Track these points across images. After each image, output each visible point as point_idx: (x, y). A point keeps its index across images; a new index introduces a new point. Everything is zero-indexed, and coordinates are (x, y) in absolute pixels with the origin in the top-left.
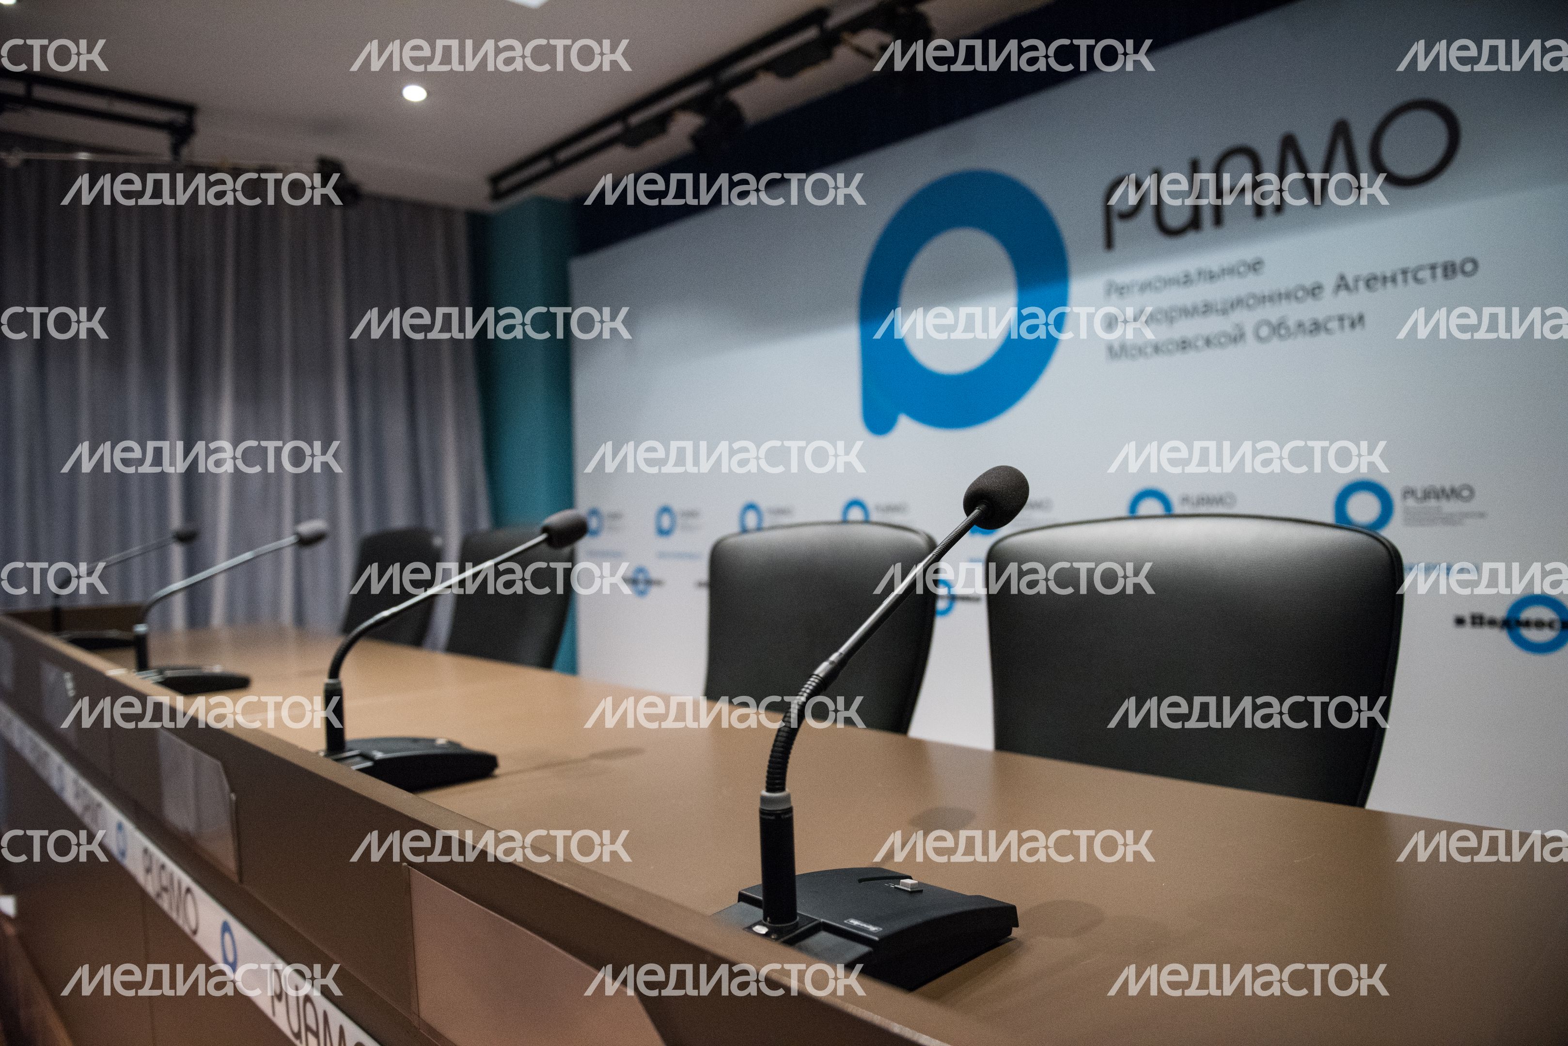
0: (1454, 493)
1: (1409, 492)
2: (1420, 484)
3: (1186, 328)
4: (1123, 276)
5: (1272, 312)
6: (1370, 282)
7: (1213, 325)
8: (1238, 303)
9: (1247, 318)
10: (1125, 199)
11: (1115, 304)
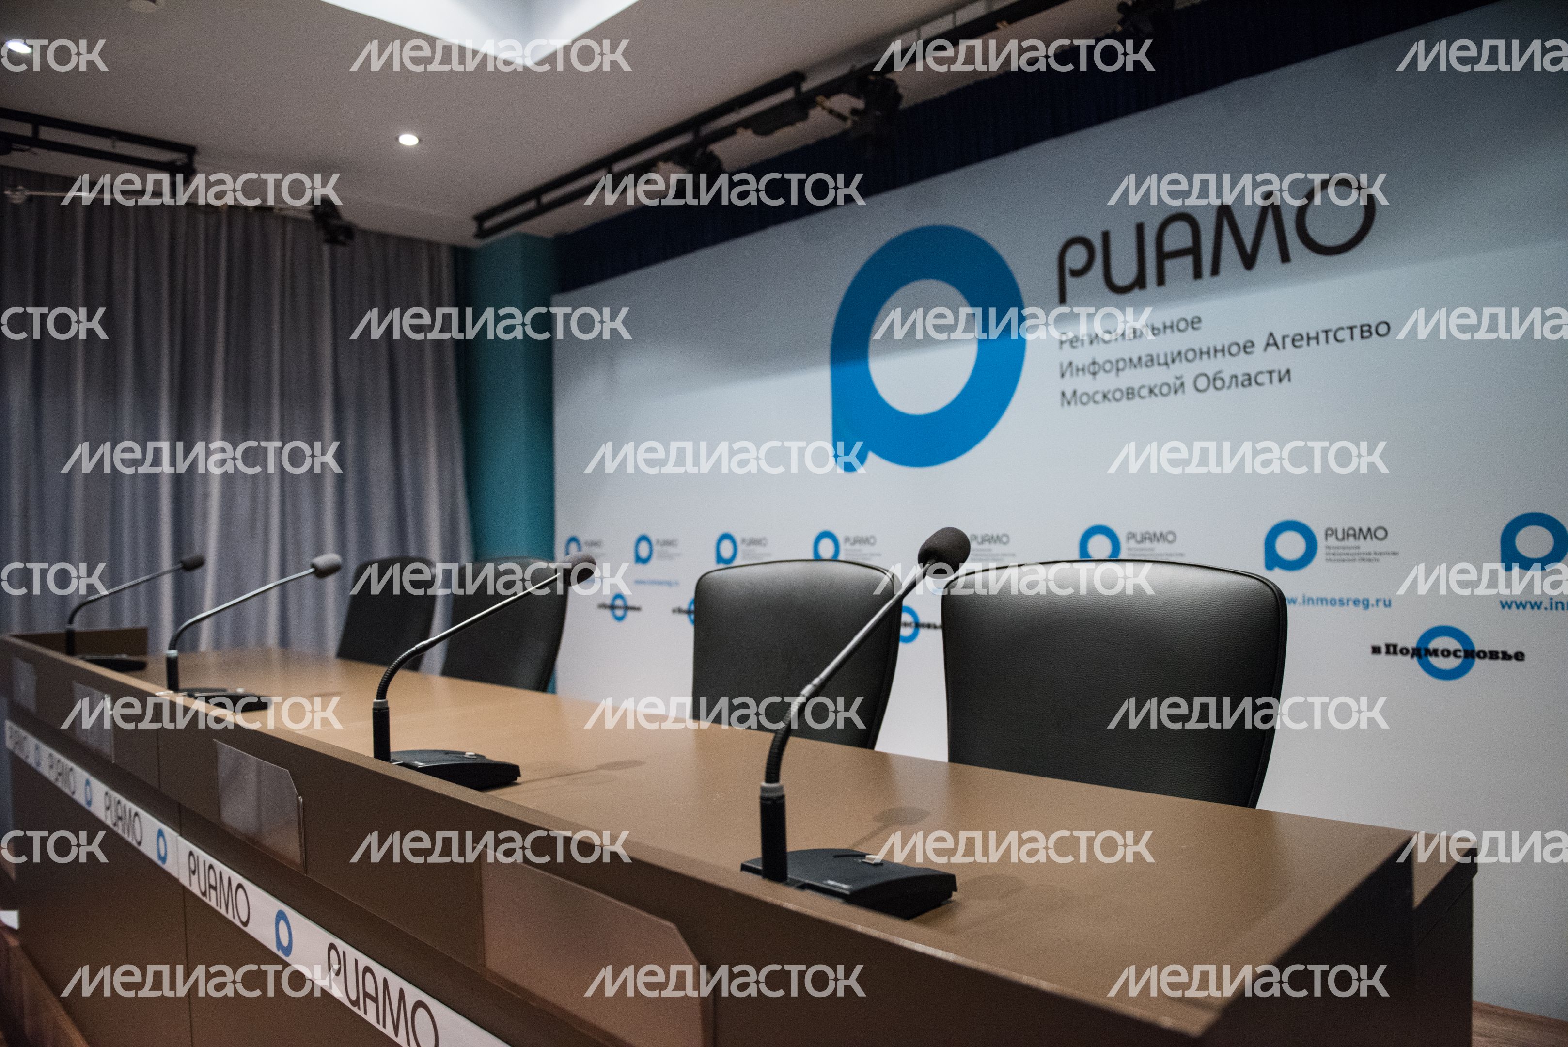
0: (1370, 534)
1: (1330, 532)
2: (1340, 525)
3: (1131, 378)
5: (1209, 366)
6: (1296, 340)
7: (1157, 375)
9: (1187, 371)
10: (1076, 257)
11: (1068, 354)
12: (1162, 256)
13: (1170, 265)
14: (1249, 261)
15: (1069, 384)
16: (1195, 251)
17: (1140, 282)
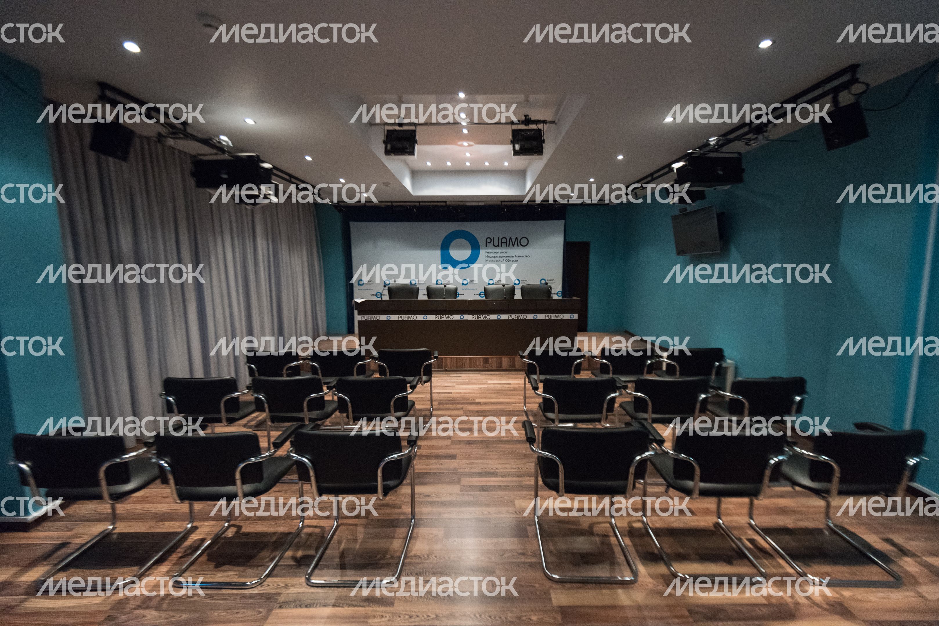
2: (523, 279)
3: (496, 259)
4: (488, 251)
5: (508, 258)
6: (519, 256)
7: (500, 259)
8: (503, 257)
9: (505, 259)
10: (489, 240)
11: (487, 254)
12: (502, 243)
13: (503, 244)
14: (513, 245)
15: (487, 259)
16: (506, 243)
17: (498, 246)
